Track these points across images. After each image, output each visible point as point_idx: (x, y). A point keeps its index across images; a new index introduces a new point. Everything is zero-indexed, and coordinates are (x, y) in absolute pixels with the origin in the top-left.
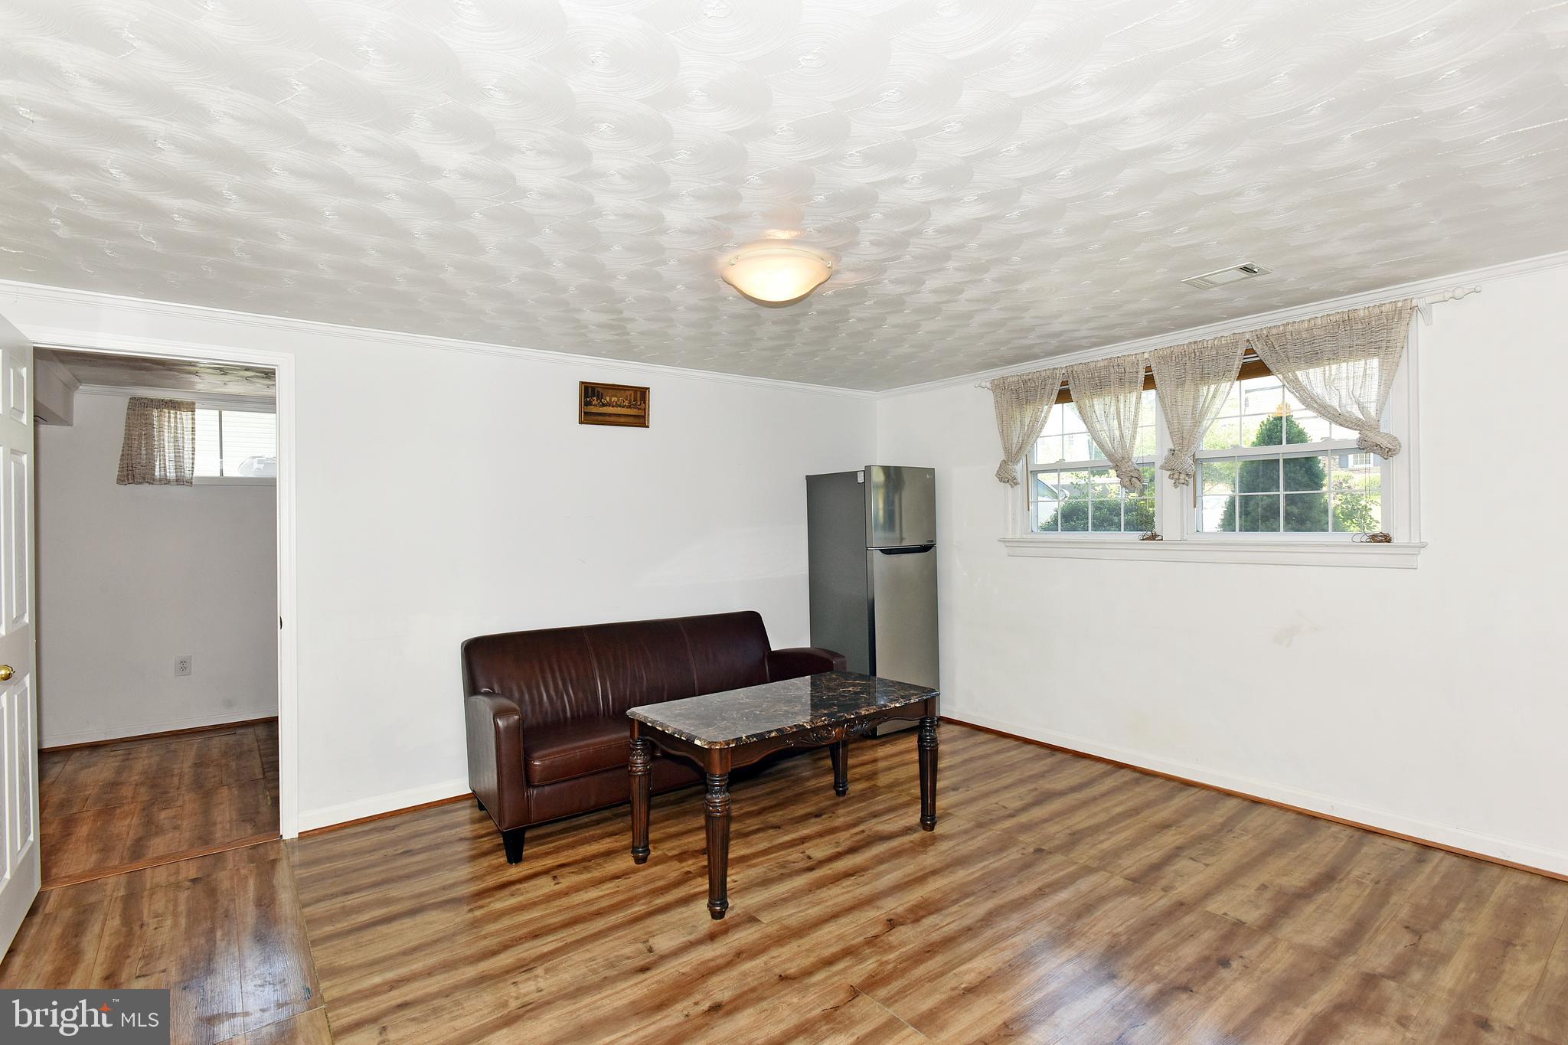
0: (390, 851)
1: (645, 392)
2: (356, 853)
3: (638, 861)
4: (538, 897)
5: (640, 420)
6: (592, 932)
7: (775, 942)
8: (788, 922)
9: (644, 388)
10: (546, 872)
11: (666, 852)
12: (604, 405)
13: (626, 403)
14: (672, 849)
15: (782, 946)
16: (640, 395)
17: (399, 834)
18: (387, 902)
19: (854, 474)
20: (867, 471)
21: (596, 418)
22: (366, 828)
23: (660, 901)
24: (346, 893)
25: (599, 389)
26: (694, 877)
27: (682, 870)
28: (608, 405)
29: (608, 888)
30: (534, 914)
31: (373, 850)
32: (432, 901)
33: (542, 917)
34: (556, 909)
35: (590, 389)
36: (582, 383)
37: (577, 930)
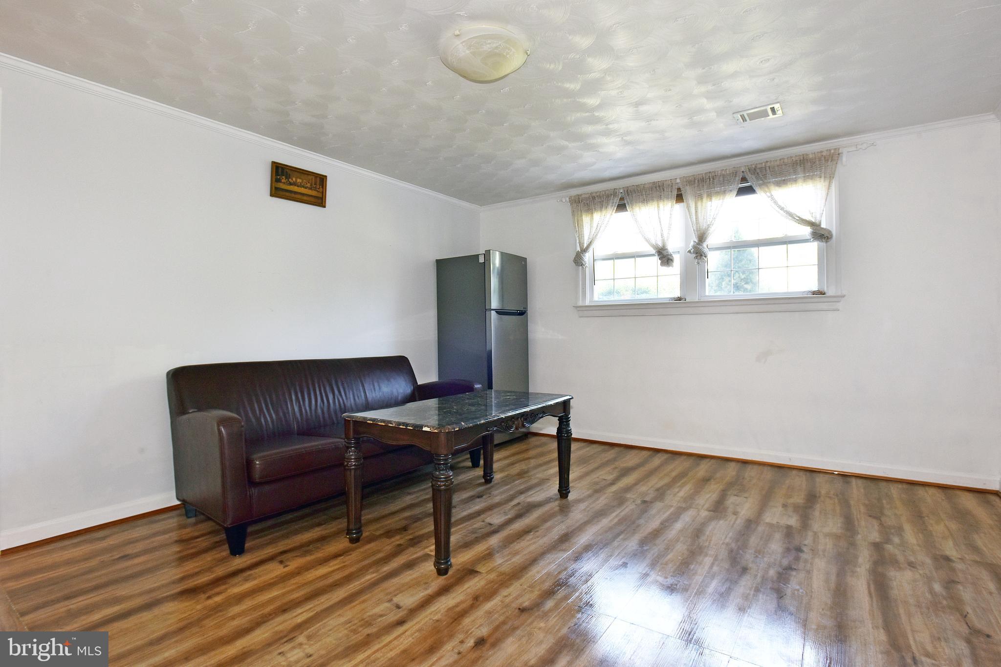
0: (106, 557)
1: (323, 179)
2: (68, 563)
3: (353, 541)
4: (273, 578)
5: (320, 201)
6: (337, 600)
7: (500, 585)
8: (503, 569)
9: (323, 175)
10: (271, 559)
11: (374, 533)
12: (291, 184)
13: (309, 185)
14: (377, 529)
15: (507, 587)
16: (321, 180)
17: (111, 543)
18: (117, 601)
19: (477, 256)
20: (487, 254)
21: (284, 193)
22: (75, 540)
23: (387, 568)
24: (68, 598)
25: (287, 170)
26: (406, 548)
27: (394, 544)
28: (294, 184)
29: (334, 564)
30: (275, 593)
31: (87, 558)
32: (165, 595)
33: (284, 594)
34: (294, 587)
35: (280, 169)
36: (273, 163)
37: (322, 601)
